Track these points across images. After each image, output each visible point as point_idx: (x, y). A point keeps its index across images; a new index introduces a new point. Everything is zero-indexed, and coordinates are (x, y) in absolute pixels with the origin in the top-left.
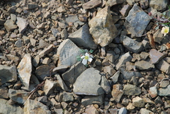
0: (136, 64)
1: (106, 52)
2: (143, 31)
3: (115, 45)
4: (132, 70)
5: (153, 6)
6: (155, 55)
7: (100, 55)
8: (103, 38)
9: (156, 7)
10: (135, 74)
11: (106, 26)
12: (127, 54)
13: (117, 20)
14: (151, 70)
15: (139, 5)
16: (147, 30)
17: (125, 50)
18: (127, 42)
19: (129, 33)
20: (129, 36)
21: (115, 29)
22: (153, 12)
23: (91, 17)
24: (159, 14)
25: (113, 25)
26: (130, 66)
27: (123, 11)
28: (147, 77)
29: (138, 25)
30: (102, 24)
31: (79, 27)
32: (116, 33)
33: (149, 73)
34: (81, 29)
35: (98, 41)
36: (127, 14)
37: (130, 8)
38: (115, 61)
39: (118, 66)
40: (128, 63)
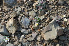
0: (27, 39)
1: (15, 36)
2: (28, 26)
3: (18, 33)
4: (26, 42)
5: (31, 15)
6: (34, 35)
7: (12, 37)
8: (13, 31)
9: (32, 16)
10: (27, 43)
11: (13, 26)
12: (23, 36)
13: (17, 23)
14: (33, 40)
15: (25, 16)
16: (30, 25)
17: (22, 34)
18: (22, 31)
19: (23, 27)
20: (23, 28)
21: (17, 26)
22: (31, 17)
23: (6, 23)
24: (33, 18)
25: (16, 25)
26: (25, 40)
27: (19, 19)
28: (32, 43)
29: (26, 23)
30: (11, 25)
31: (2, 27)
32: (18, 28)
33: (33, 42)
34: (3, 28)
35: (11, 32)
36: (21, 19)
37: (22, 17)
38: (19, 39)
39: (20, 41)
40: (24, 39)
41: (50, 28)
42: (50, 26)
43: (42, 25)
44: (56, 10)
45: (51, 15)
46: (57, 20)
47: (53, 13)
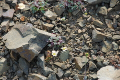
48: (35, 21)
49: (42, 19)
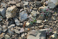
1: (8, 21)
2: (23, 20)
3: (12, 20)
4: (12, 31)
5: (32, 14)
6: (22, 30)
9: (32, 15)
10: (12, 33)
12: (14, 25)
13: (18, 12)
15: (27, 11)
16: (25, 20)
17: (14, 23)
18: (16, 21)
19: (19, 18)
24: (32, 17)
27: (21, 10)
28: (15, 35)
29: (23, 17)
30: (10, 11)
32: (15, 16)
33: (17, 35)
38: (9, 25)
39: (9, 27)
40: (12, 28)
41: (36, 34)
42: (37, 32)
43: (34, 27)
44: (55, 23)
45: (47, 24)
46: (47, 32)
47: (50, 24)
48: (34, 28)
49: (37, 25)
